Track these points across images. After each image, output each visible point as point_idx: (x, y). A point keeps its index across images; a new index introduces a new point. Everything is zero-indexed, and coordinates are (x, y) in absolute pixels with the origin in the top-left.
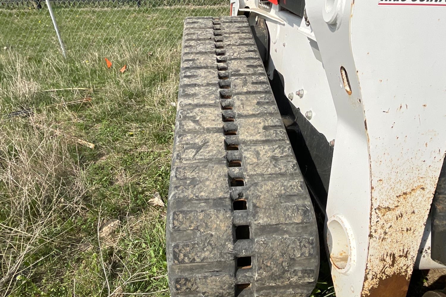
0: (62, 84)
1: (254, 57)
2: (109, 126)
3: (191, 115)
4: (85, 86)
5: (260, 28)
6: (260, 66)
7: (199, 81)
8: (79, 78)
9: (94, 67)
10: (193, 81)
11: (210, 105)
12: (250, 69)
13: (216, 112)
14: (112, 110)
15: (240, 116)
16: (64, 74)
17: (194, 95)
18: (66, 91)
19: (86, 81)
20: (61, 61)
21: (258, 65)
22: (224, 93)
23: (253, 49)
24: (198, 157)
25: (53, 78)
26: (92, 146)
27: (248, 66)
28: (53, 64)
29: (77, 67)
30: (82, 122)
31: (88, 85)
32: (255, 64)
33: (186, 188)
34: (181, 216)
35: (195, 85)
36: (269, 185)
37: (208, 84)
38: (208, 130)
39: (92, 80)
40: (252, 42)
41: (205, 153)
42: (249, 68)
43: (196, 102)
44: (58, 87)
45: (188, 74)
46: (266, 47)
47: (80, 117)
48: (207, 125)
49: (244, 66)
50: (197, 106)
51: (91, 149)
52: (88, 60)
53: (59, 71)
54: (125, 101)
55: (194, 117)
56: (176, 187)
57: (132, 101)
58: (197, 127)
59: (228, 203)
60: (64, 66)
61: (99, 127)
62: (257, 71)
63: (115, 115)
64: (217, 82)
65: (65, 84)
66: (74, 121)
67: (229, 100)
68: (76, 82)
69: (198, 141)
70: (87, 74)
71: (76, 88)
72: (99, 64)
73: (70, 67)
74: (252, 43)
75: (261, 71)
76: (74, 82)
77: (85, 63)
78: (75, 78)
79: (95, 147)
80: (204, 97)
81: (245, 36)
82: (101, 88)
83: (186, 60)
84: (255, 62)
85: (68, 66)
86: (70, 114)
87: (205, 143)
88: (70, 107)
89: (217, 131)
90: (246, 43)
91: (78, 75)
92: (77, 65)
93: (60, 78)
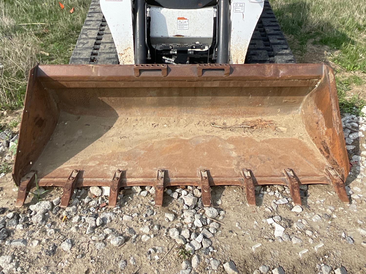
0: (29, 20)
2: (58, 45)
3: (86, 32)
4: (45, 22)
7: (93, 19)
8: (41, 17)
9: (51, 8)
10: (91, 19)
11: (95, 29)
13: (96, 32)
14: (61, 37)
15: (106, 33)
16: (30, 13)
17: (90, 25)
18: (32, 25)
19: (45, 18)
20: (27, 3)
22: (103, 24)
24: (83, 47)
25: (23, 16)
26: (48, 54)
28: (22, 5)
29: (39, 8)
30: (42, 43)
31: (46, 22)
33: (77, 55)
34: (73, 63)
35: (91, 21)
36: (104, 55)
37: (97, 20)
38: (91, 38)
39: (50, 18)
41: (86, 46)
43: (89, 27)
44: (27, 22)
45: (90, 15)
47: (41, 40)
48: (90, 36)
50: (89, 29)
51: (47, 56)
52: (47, 3)
53: (26, 11)
54: (70, 32)
55: (87, 34)
56: (73, 55)
57: (74, 32)
58: (86, 37)
59: (89, 60)
60: (30, 7)
61: (52, 46)
63: (63, 40)
64: (101, 19)
65: (31, 20)
66: (38, 42)
67: (104, 27)
68: (38, 19)
69: (85, 42)
70: (46, 13)
71: (39, 23)
72: (55, 6)
73: (35, 8)
76: (37, 19)
77: (45, 5)
78: (38, 16)
79: (49, 55)
80: (93, 26)
82: (55, 24)
83: (91, 9)
85: (33, 7)
86: (36, 38)
87: (87, 43)
88: (36, 35)
89: (94, 38)
91: (40, 14)
92: (39, 6)
93: (28, 16)
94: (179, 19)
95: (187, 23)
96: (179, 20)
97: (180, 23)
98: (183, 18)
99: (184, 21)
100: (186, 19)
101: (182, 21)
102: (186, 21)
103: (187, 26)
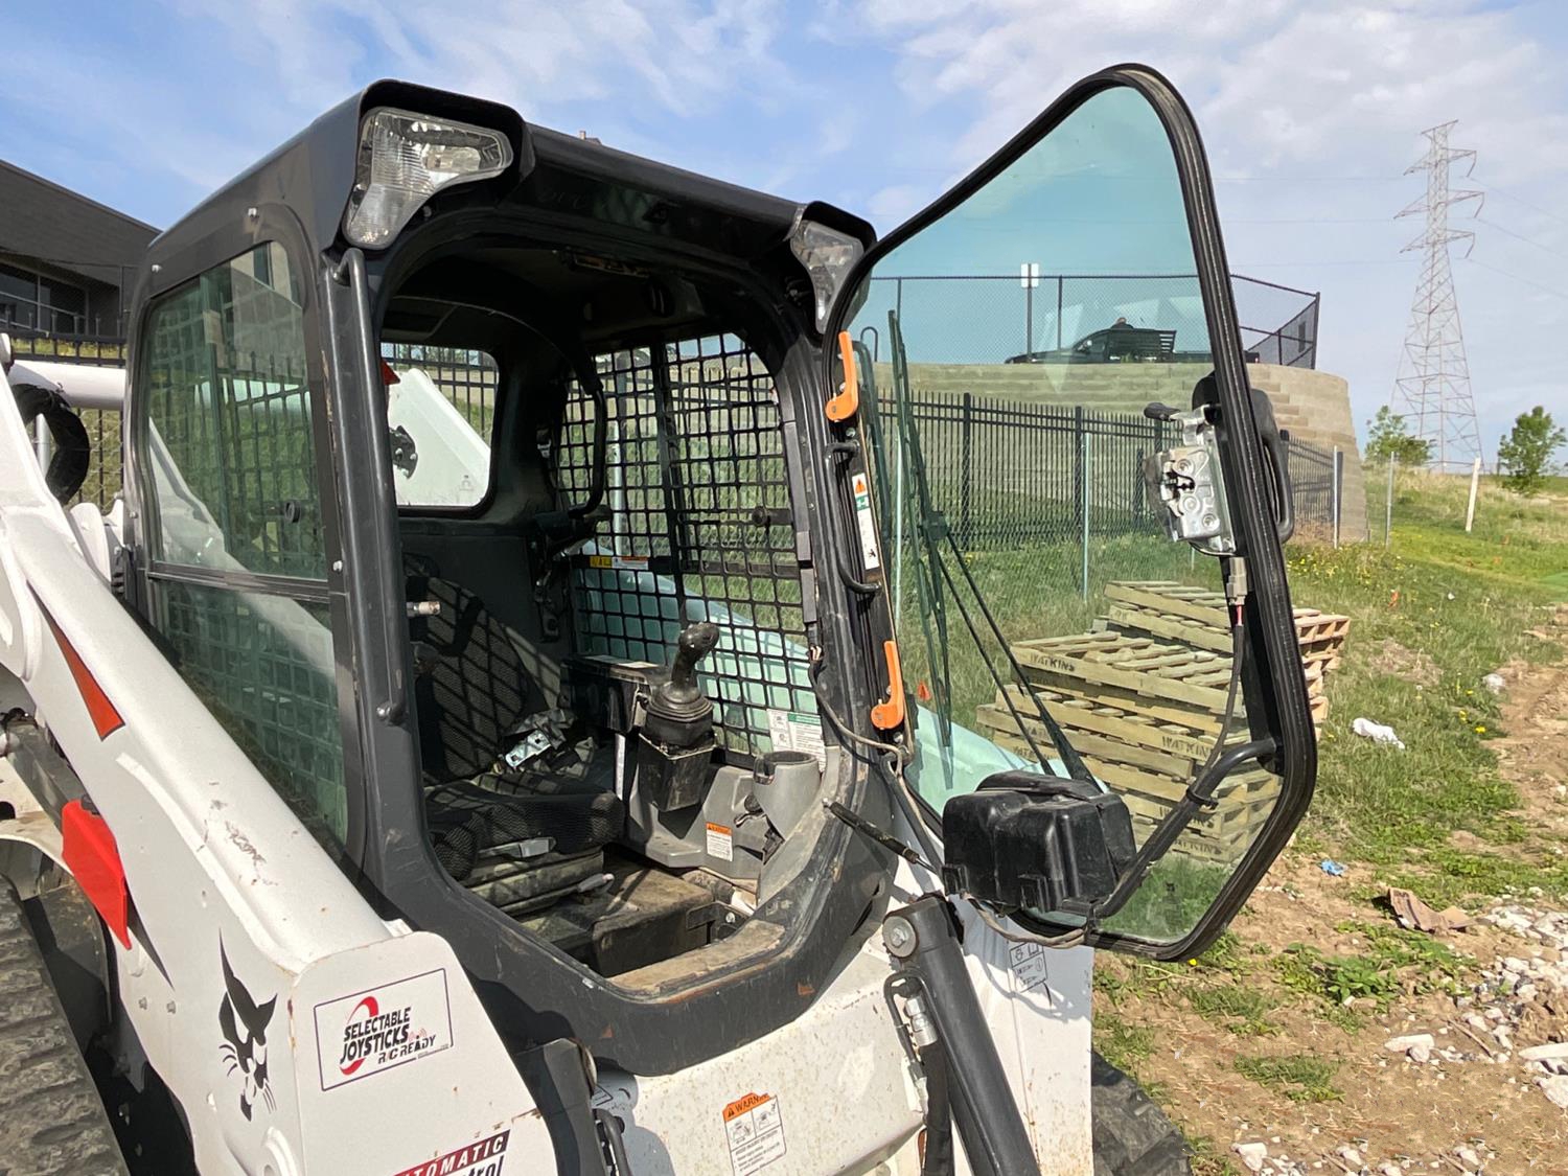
1: (61, 1082)
5: (69, 908)
6: (91, 1120)
12: (49, 1148)
21: (82, 1119)
23: (50, 1046)
27: (38, 1139)
32: (68, 1116)
40: (46, 1007)
42: (42, 1149)
46: (101, 976)
49: (22, 1145)
62: (80, 1151)
74: (45, 1013)
75: (94, 1150)
81: (11, 982)
84: (66, 1111)
90: (19, 1019)
94: (730, 1113)
95: (773, 1119)
96: (732, 1123)
97: (742, 1132)
98: (751, 1101)
99: (758, 1111)
100: (766, 1098)
101: (745, 1118)
102: (766, 1107)
103: (778, 1138)
